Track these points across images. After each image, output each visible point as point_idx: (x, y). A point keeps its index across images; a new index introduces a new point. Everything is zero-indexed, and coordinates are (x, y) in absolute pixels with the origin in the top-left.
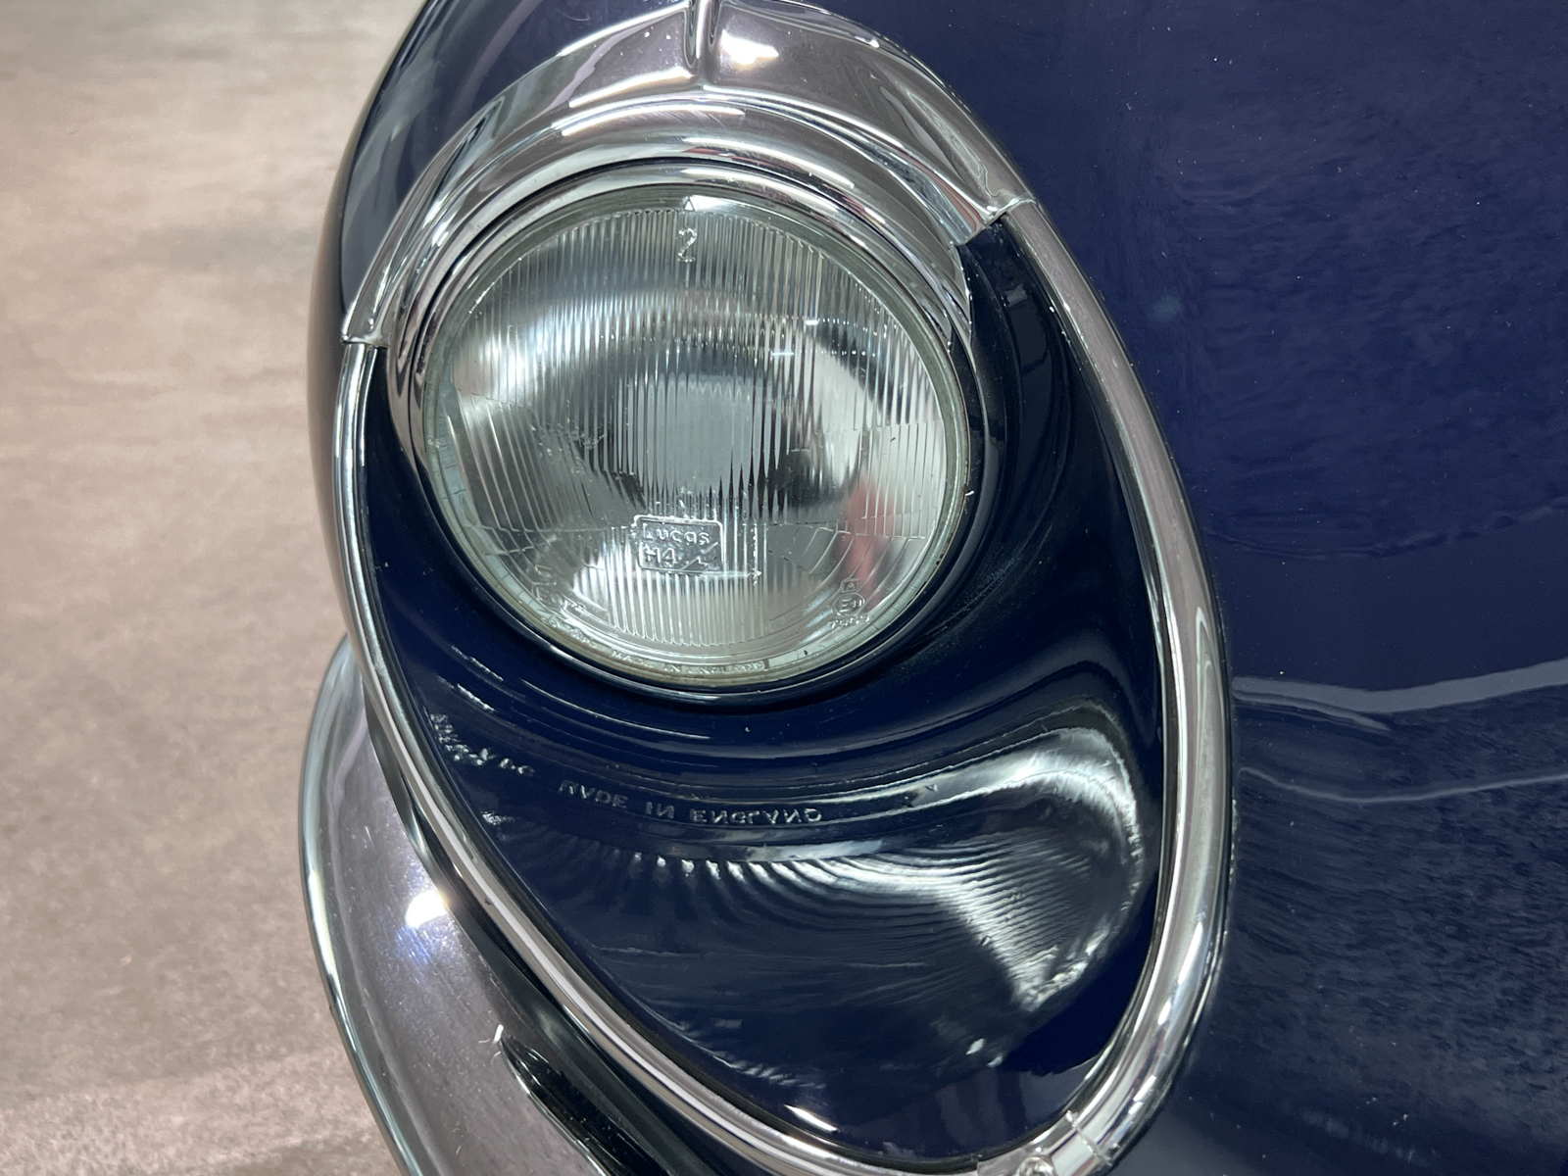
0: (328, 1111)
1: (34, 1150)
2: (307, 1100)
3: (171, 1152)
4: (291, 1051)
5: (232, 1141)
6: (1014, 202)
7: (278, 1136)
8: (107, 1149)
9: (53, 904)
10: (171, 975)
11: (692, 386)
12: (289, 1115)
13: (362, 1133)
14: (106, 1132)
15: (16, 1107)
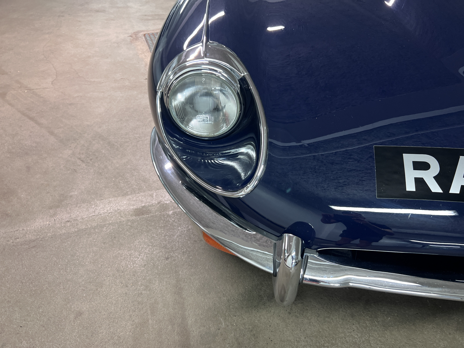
0: (148, 200)
1: (104, 207)
2: (144, 199)
3: (125, 207)
4: (141, 192)
5: (134, 205)
6: (245, 74)
7: (140, 204)
8: (115, 206)
9: (100, 171)
10: (121, 181)
11: (203, 98)
12: (142, 201)
13: (153, 204)
14: (114, 204)
15: (100, 201)
